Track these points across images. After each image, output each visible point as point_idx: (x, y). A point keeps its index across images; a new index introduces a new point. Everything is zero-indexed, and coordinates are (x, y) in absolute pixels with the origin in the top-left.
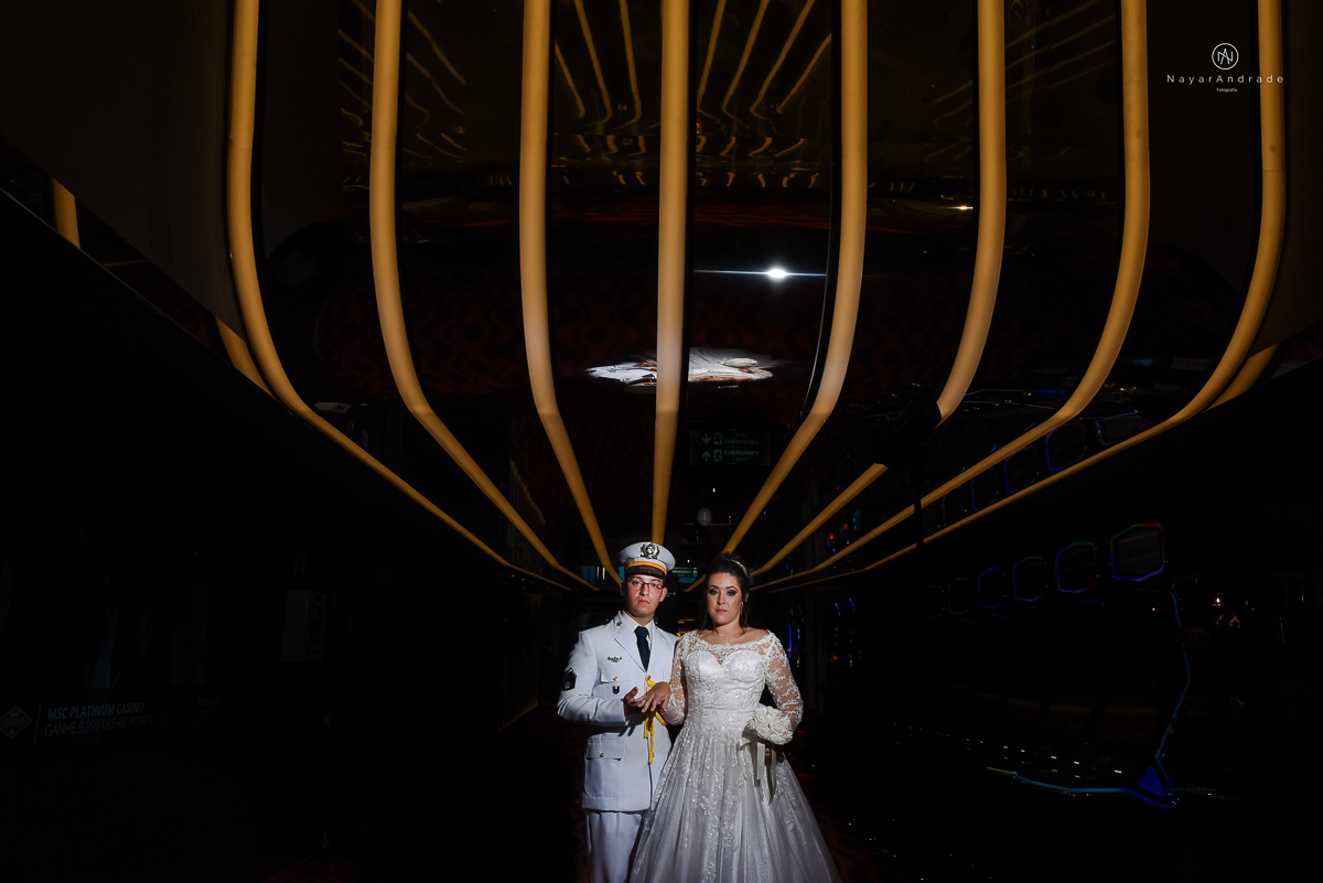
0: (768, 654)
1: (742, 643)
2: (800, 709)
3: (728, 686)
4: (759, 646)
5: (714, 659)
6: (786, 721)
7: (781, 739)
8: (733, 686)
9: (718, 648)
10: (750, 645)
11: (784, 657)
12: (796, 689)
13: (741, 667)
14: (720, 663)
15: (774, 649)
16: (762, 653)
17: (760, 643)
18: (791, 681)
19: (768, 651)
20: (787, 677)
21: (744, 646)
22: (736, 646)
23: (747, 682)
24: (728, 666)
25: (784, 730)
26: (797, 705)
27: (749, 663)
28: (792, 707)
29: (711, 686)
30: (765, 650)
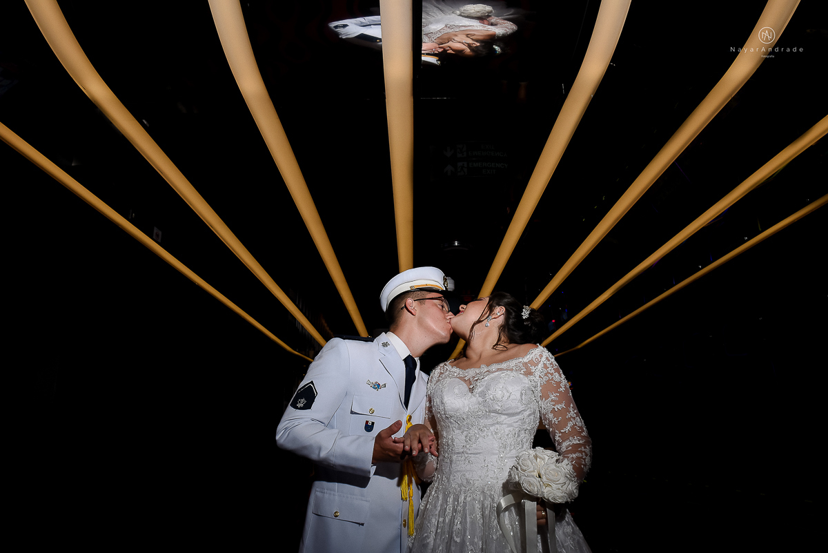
0: (537, 374)
1: (501, 361)
2: (588, 449)
3: (483, 422)
4: (525, 364)
5: (464, 387)
6: (566, 467)
7: (559, 494)
8: (489, 421)
9: (471, 372)
10: (512, 363)
11: (560, 378)
12: (579, 422)
13: (499, 394)
14: (471, 390)
15: (545, 366)
16: (528, 373)
17: (526, 360)
18: (573, 412)
19: (538, 370)
20: (568, 405)
21: (504, 365)
22: (494, 367)
23: (510, 415)
24: (483, 394)
25: (562, 480)
26: (584, 445)
27: (510, 389)
28: (575, 448)
29: (461, 421)
30: (533, 369)
